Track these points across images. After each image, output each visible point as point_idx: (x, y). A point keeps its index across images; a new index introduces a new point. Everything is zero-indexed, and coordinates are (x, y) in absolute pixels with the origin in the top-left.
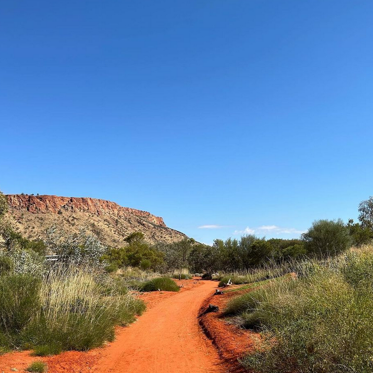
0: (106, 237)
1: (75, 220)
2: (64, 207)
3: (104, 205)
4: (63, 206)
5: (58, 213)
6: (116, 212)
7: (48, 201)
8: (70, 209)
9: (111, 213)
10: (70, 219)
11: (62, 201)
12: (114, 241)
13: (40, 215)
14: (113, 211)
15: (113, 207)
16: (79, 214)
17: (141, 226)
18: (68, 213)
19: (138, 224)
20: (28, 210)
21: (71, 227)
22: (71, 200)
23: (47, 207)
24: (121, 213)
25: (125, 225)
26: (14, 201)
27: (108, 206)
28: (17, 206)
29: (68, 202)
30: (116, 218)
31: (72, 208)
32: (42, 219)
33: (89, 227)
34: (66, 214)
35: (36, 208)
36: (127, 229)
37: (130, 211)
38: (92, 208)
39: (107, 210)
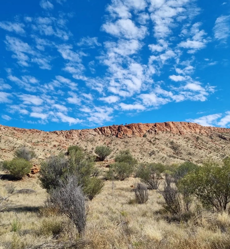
0: (182, 151)
1: (157, 140)
2: (149, 131)
3: (185, 126)
4: (147, 130)
5: (143, 137)
6: (198, 131)
7: (134, 128)
8: (153, 132)
9: (193, 132)
10: (152, 140)
11: (147, 127)
12: (190, 154)
13: (126, 140)
14: (195, 130)
15: (194, 127)
16: (161, 135)
17: (222, 140)
18: (152, 136)
19: (220, 139)
20: (117, 136)
21: (152, 146)
22: (155, 125)
23: (133, 132)
24: (203, 131)
25: (205, 140)
26: (107, 131)
27: (189, 127)
28: (109, 135)
29: (153, 127)
30: (198, 135)
31: (155, 131)
32: (127, 142)
33: (169, 144)
34: (149, 136)
35: (124, 134)
36: (207, 143)
37: (212, 129)
38: (175, 130)
39: (189, 130)
